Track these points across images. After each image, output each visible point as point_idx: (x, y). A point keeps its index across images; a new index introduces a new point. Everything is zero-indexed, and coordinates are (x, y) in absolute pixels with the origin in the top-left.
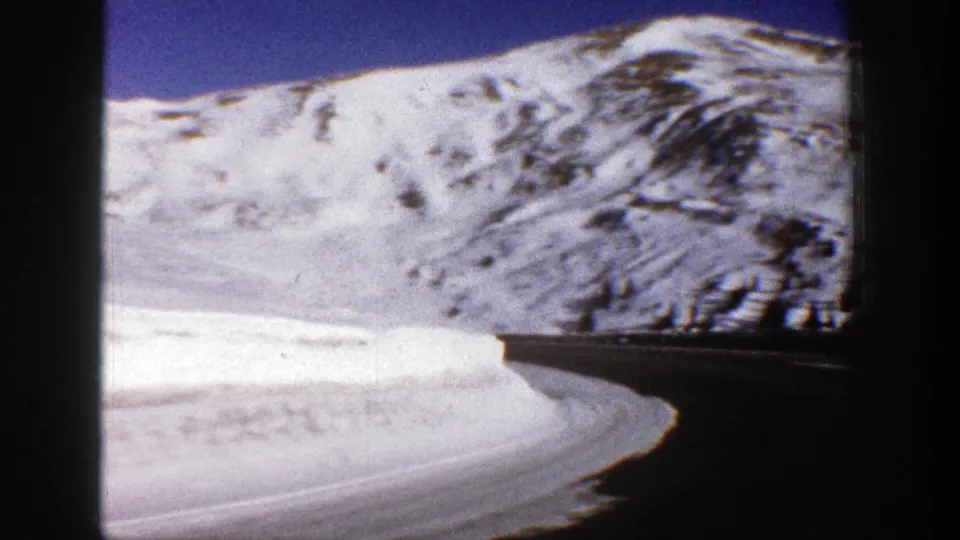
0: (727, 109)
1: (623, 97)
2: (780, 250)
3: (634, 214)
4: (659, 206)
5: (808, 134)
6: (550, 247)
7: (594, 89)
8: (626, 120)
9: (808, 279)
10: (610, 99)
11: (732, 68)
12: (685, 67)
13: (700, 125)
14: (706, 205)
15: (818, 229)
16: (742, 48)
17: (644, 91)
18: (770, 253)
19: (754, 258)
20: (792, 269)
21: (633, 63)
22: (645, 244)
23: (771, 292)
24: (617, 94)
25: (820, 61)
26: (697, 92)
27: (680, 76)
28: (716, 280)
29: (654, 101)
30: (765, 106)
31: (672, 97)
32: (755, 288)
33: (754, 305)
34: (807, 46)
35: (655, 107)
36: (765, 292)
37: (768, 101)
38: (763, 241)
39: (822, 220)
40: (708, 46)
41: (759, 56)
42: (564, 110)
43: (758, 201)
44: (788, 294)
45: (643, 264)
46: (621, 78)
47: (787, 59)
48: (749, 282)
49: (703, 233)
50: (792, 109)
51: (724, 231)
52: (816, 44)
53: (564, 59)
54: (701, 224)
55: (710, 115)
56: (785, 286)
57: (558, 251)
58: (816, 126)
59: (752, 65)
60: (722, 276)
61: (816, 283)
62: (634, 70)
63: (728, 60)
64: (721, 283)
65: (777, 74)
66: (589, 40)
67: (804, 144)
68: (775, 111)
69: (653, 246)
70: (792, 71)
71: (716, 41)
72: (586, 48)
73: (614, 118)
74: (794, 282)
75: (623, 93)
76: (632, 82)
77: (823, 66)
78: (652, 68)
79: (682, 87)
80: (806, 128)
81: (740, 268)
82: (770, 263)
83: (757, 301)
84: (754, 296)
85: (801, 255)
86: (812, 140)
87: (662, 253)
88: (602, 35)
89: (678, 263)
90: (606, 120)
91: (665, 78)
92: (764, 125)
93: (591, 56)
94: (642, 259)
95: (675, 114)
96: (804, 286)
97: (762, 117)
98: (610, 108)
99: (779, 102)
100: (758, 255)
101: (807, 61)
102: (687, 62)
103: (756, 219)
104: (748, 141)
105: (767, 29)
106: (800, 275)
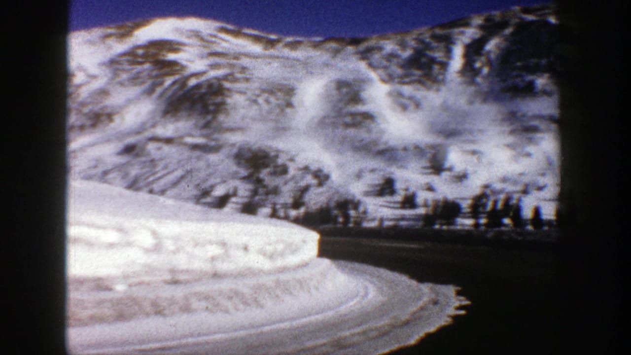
0: (203, 78)
1: (132, 69)
2: (250, 171)
3: (151, 147)
4: (169, 141)
5: (258, 96)
6: (95, 167)
7: (113, 63)
8: (135, 85)
9: (270, 188)
10: (124, 70)
11: (206, 51)
12: (176, 50)
13: (186, 89)
14: (200, 140)
15: (277, 156)
16: (214, 39)
17: (147, 66)
18: (244, 172)
19: (234, 176)
20: (259, 181)
21: (139, 47)
22: (161, 165)
23: (246, 197)
24: (128, 67)
25: (265, 49)
26: (183, 67)
27: (171, 56)
28: (209, 189)
29: (154, 73)
30: (230, 78)
31: (166, 70)
32: (235, 194)
33: (234, 206)
34: (257, 39)
35: (157, 76)
36: (242, 197)
37: (232, 74)
38: (239, 164)
39: (278, 151)
40: (189, 37)
41: (224, 44)
42: (94, 77)
43: (236, 138)
44: (257, 198)
45: (159, 178)
46: (132, 56)
47: (244, 47)
48: (231, 191)
49: (198, 158)
50: (247, 80)
51: (213, 158)
52: (262, 37)
53: (91, 43)
54: (197, 153)
55: (193, 82)
56: (255, 193)
57: (100, 170)
58: (264, 91)
59: (219, 50)
60: (212, 187)
61: (276, 191)
62: (140, 52)
63: (204, 47)
64: (211, 191)
65: (237, 57)
66: (109, 31)
67: (255, 102)
68: (236, 80)
69: (165, 167)
70: (247, 55)
71: (196, 34)
72: (108, 36)
73: (127, 83)
74: (261, 191)
75: (133, 67)
76: (140, 60)
77: (267, 52)
78: (152, 50)
79: (174, 63)
80: (257, 92)
81: (224, 182)
82: (244, 179)
83: (237, 203)
84: (234, 199)
85: (264, 174)
86: (261, 100)
87: (173, 171)
88: (119, 28)
89: (182, 177)
90: (121, 84)
91: (161, 58)
92: (228, 90)
93: (111, 41)
94: (159, 175)
95: (168, 81)
96: (267, 193)
97: (227, 85)
98: (124, 76)
99: (239, 75)
100: (236, 173)
101: (257, 48)
102: (176, 47)
103: (235, 150)
104: (219, 99)
105: (230, 27)
106: (265, 187)
